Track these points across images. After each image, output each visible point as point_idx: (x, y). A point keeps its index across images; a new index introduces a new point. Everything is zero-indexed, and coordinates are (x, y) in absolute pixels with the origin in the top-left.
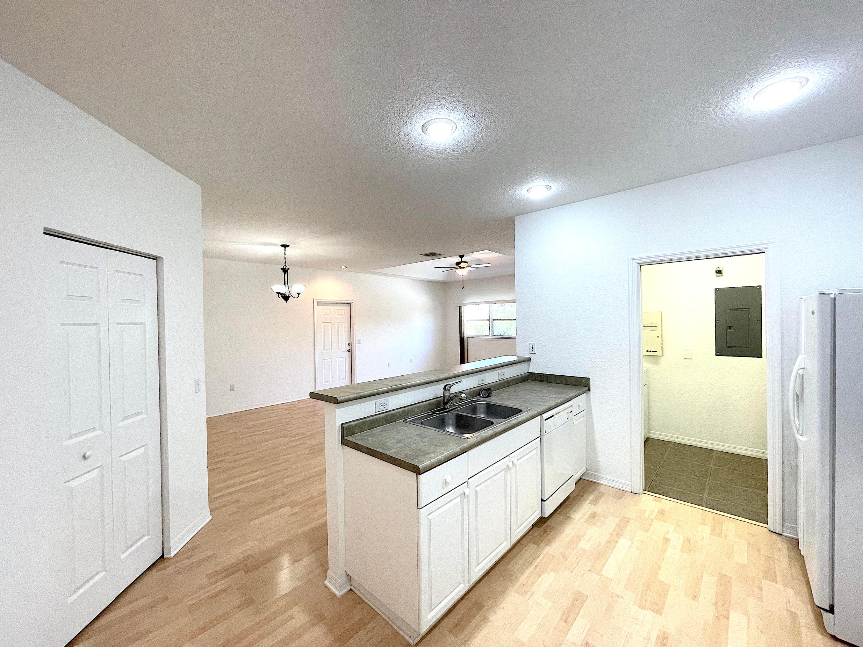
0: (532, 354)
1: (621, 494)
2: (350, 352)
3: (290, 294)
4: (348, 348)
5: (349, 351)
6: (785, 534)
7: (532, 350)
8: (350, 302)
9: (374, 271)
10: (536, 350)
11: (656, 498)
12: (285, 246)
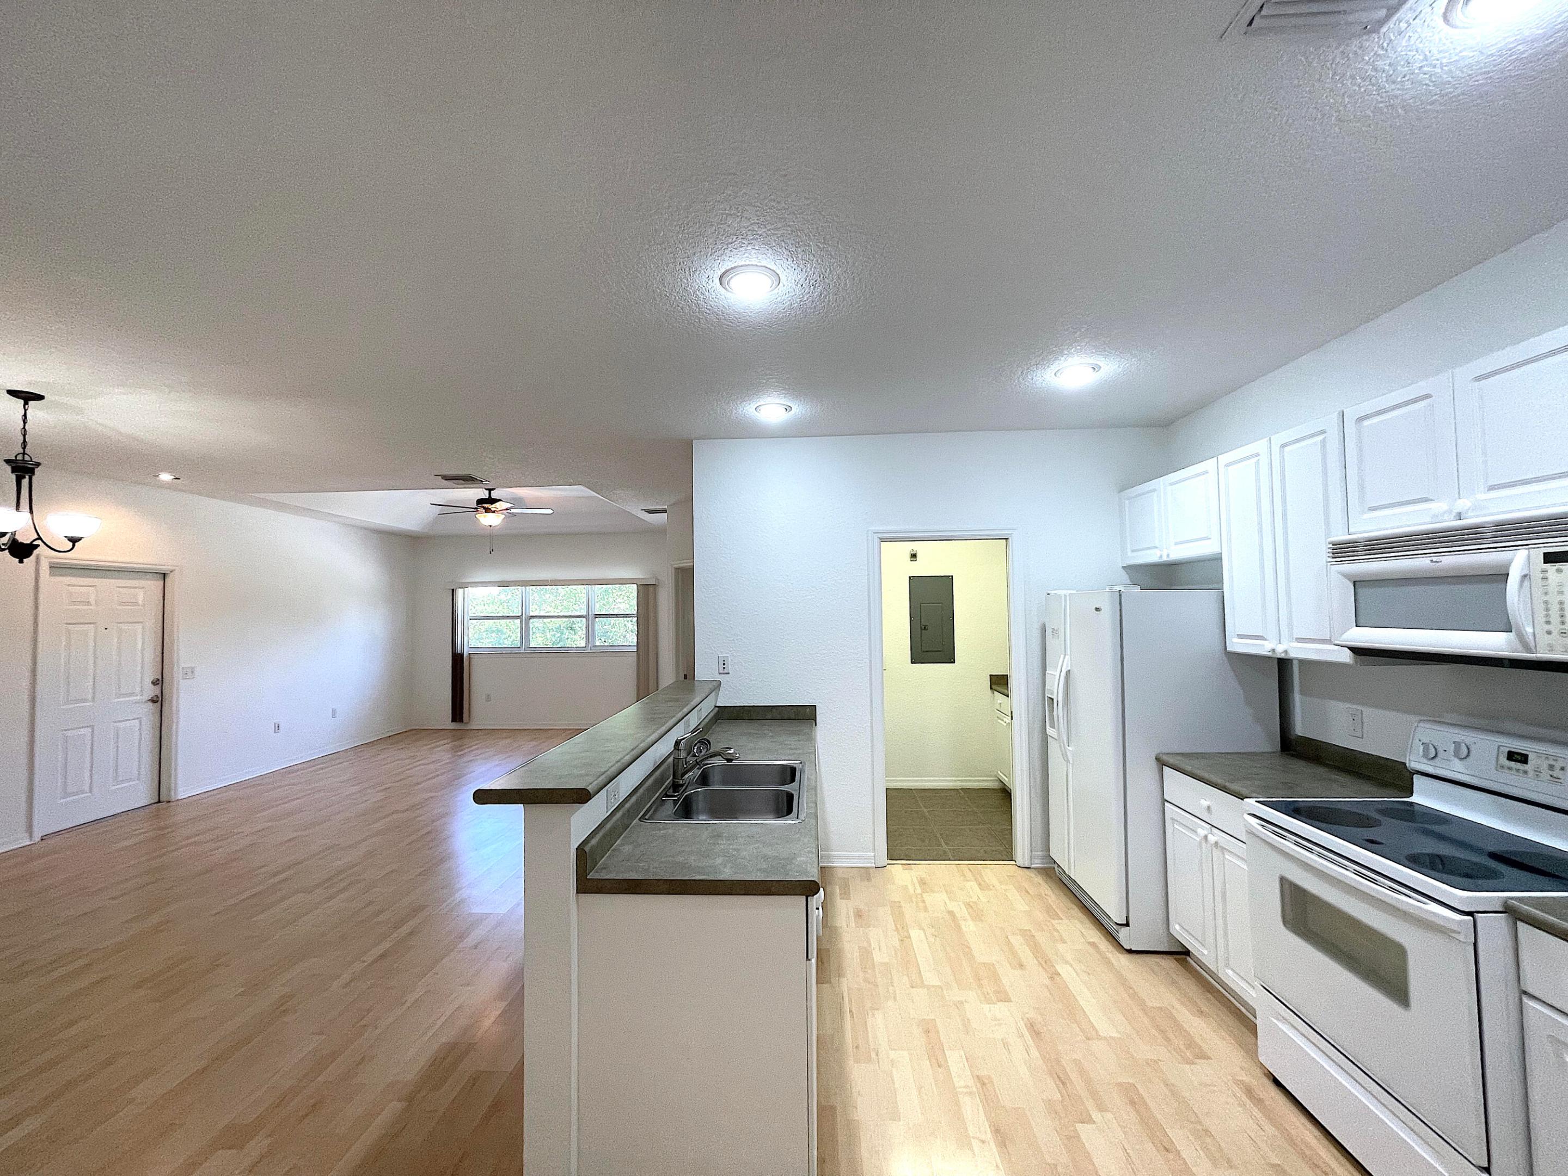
0: (723, 675)
1: (866, 873)
2: (159, 703)
3: (40, 538)
4: (151, 691)
5: (153, 701)
6: (1033, 866)
7: (724, 668)
8: (164, 569)
9: (262, 495)
10: (730, 668)
11: (906, 866)
12: (27, 397)
